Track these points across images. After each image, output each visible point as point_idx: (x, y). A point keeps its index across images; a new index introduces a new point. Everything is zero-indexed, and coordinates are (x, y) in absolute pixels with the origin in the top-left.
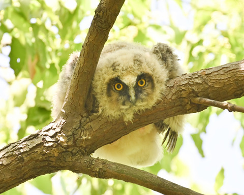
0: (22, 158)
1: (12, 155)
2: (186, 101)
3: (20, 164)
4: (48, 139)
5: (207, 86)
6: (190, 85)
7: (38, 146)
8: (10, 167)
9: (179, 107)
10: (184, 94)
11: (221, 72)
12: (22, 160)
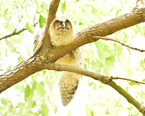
0: (28, 66)
1: (24, 66)
2: (90, 38)
3: (27, 69)
4: (37, 58)
5: (97, 31)
6: (91, 31)
7: (33, 61)
8: (23, 70)
9: (87, 40)
10: (89, 35)
11: (103, 25)
12: (28, 67)
